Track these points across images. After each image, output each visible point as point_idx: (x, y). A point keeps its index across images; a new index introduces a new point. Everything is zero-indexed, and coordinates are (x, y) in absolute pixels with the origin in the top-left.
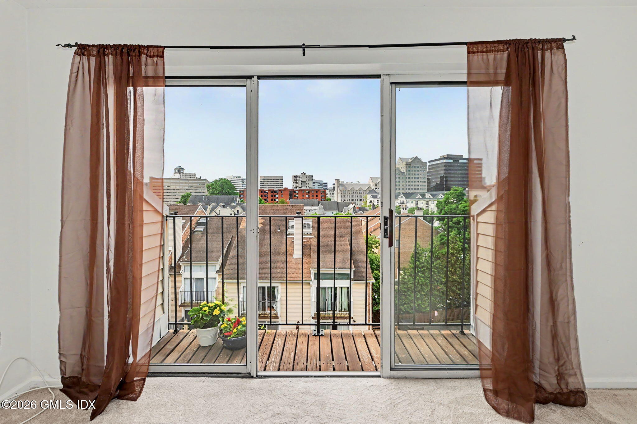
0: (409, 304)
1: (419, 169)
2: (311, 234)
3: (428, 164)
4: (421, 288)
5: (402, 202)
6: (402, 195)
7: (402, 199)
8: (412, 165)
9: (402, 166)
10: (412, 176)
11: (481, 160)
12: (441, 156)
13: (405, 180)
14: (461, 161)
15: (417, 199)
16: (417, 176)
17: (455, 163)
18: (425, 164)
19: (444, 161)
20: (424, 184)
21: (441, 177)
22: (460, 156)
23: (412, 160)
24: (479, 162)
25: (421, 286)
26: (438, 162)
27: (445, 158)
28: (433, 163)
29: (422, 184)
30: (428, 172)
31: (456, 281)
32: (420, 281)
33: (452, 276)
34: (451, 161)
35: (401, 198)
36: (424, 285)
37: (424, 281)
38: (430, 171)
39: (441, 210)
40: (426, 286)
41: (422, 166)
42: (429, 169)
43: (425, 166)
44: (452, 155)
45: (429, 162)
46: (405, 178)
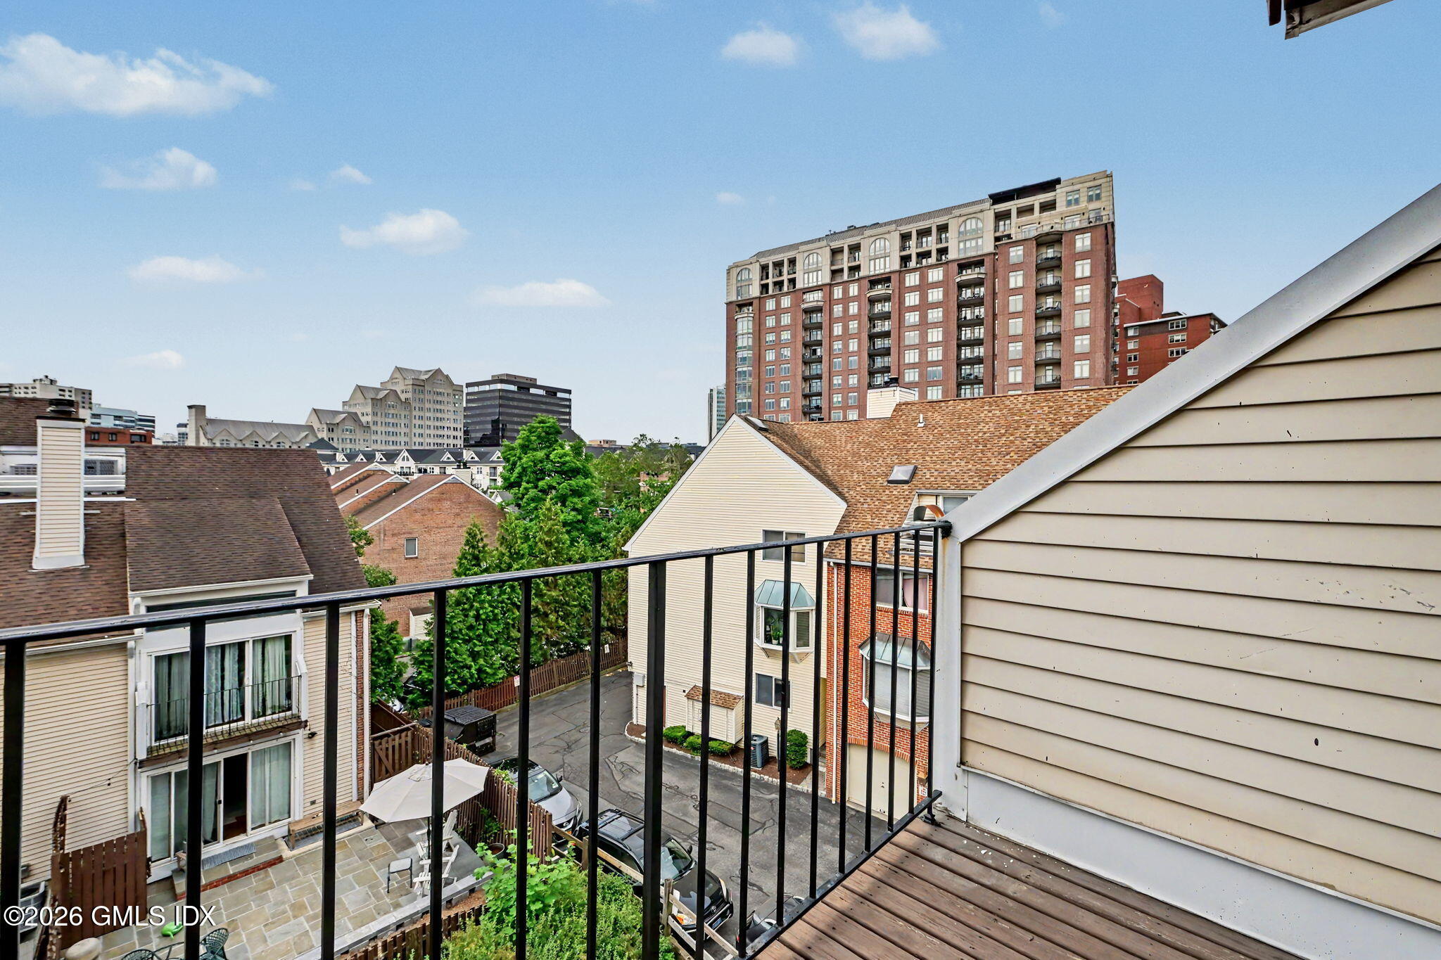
0: (455, 672)
1: (445, 399)
2: (120, 493)
3: (465, 390)
4: (483, 629)
5: (405, 470)
6: (406, 454)
7: (405, 464)
8: (427, 388)
9: (404, 388)
10: (428, 414)
11: (569, 392)
12: (492, 376)
13: (411, 422)
14: (532, 391)
15: (443, 462)
16: (439, 415)
17: (521, 393)
18: (458, 389)
19: (499, 386)
20: (455, 433)
21: (493, 422)
22: (531, 379)
23: (427, 377)
24: (566, 396)
25: (485, 625)
26: (487, 388)
27: (502, 381)
28: (476, 389)
29: (452, 433)
30: (466, 409)
31: (556, 601)
32: (481, 612)
33: (549, 591)
34: (513, 388)
35: (403, 459)
36: (490, 621)
37: (491, 611)
38: (470, 405)
39: (514, 464)
40: (495, 623)
41: (450, 391)
42: (468, 401)
43: (457, 393)
44: (515, 377)
45: (468, 385)
46: (411, 418)
